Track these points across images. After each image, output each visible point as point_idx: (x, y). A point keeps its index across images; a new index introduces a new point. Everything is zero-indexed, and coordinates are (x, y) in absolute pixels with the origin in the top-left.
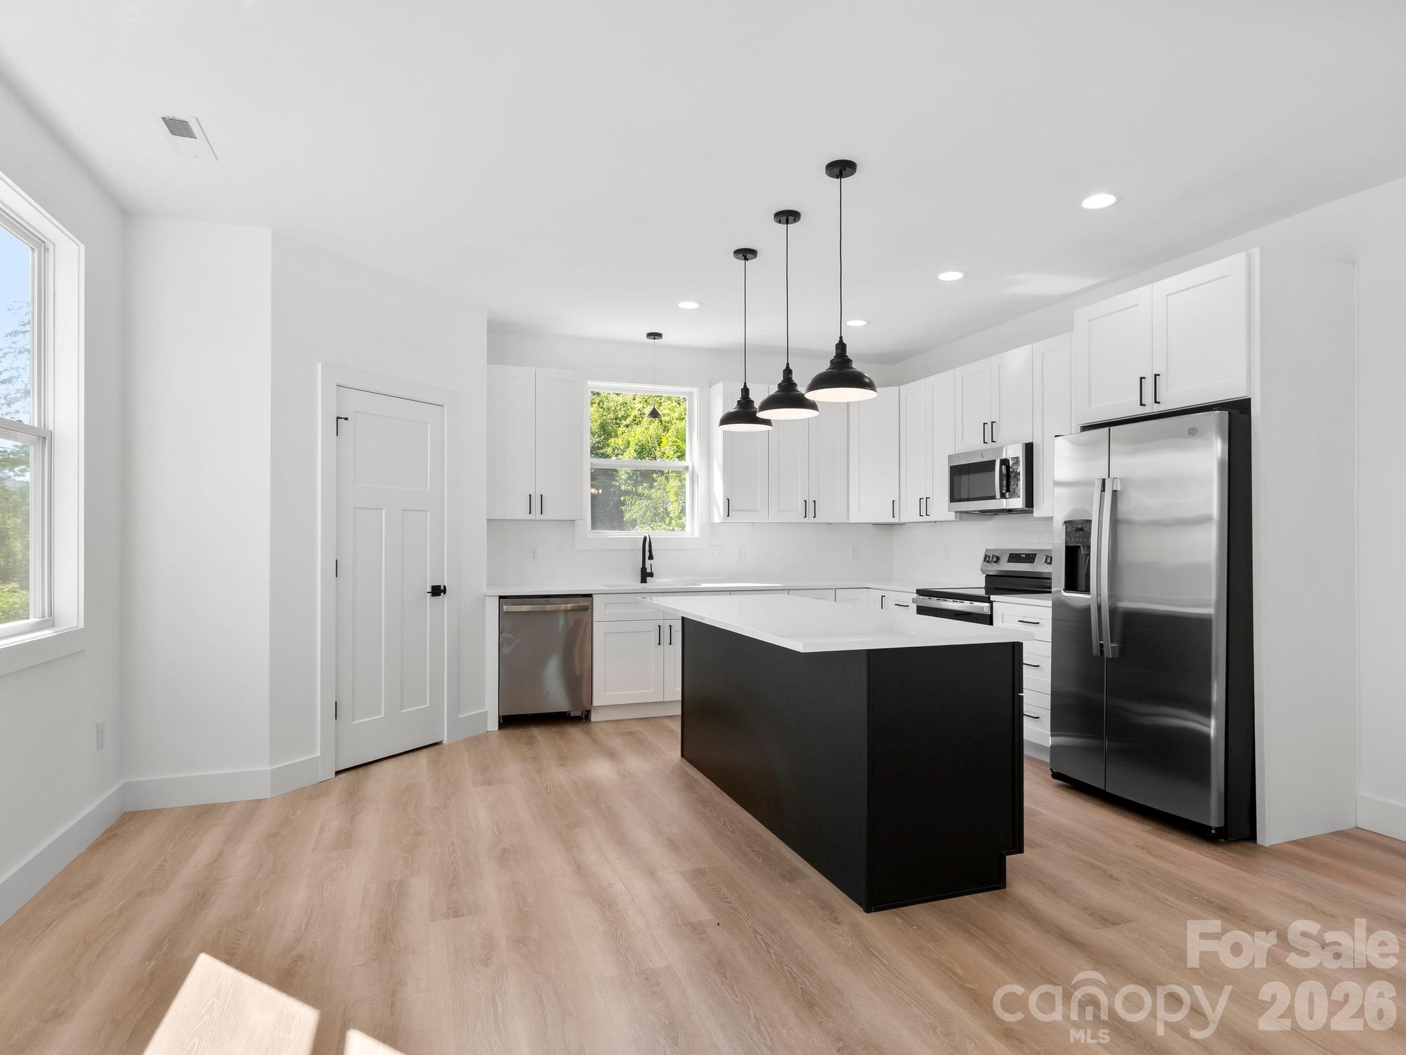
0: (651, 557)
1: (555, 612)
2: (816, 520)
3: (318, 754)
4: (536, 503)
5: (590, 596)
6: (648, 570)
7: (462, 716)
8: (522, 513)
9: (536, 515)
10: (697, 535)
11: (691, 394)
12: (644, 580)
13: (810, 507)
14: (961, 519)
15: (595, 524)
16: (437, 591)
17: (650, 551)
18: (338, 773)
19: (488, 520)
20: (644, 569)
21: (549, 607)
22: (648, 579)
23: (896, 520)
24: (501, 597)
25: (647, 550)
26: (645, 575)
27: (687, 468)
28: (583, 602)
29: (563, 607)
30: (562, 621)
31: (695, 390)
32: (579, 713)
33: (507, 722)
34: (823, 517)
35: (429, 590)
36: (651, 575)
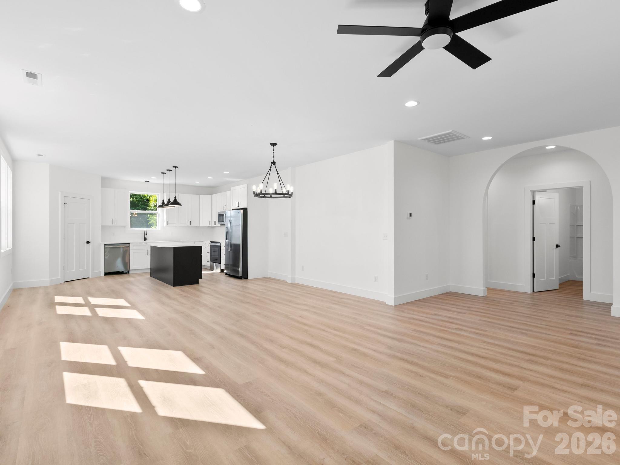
0: (146, 235)
1: (120, 247)
2: (191, 226)
3: (60, 277)
4: (114, 222)
5: (129, 244)
6: (146, 238)
7: (94, 272)
8: (111, 224)
9: (114, 224)
10: (160, 229)
11: (158, 194)
12: (145, 240)
13: (189, 223)
14: (221, 226)
15: (131, 227)
16: (88, 242)
17: (146, 233)
18: (64, 282)
19: (101, 226)
20: (145, 238)
21: (118, 246)
22: (146, 240)
23: (210, 226)
24: (105, 244)
25: (146, 234)
26: (145, 239)
27: (157, 213)
28: (128, 245)
29: (122, 246)
30: (122, 249)
31: (160, 194)
32: (126, 272)
33: (107, 274)
34: (193, 225)
35: (86, 242)
36: (147, 239)
